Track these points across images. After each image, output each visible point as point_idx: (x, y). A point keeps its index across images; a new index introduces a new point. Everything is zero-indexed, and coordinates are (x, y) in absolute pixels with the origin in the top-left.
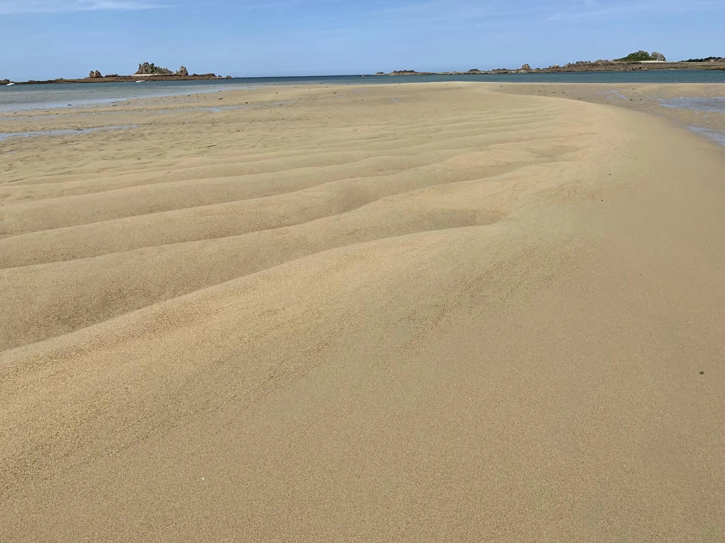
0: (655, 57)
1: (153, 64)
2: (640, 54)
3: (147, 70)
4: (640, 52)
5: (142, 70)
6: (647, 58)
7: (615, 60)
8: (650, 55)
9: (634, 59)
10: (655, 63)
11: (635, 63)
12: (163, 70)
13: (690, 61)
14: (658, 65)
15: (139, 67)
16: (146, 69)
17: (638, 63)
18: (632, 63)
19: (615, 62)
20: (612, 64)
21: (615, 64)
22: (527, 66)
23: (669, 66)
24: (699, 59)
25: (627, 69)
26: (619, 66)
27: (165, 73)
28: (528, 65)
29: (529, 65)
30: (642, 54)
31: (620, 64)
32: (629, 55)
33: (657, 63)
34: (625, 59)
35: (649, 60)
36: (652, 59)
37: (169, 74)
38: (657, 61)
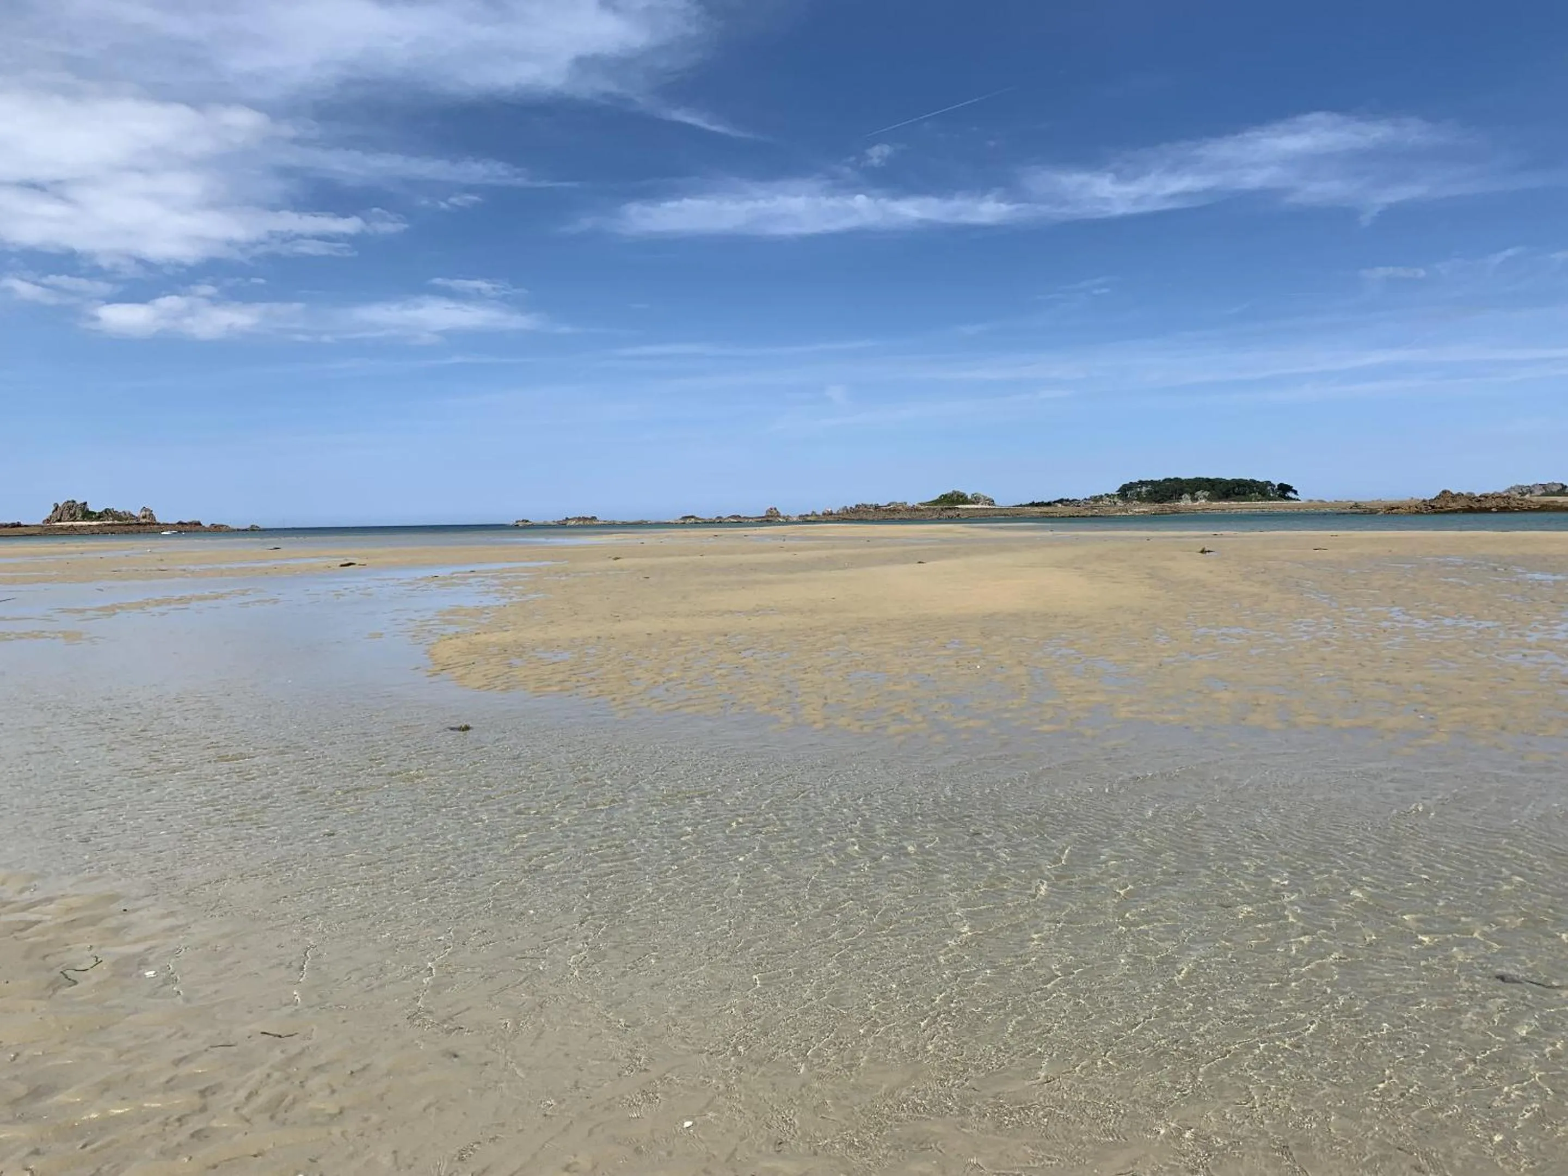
0: (976, 500)
1: (85, 504)
2: (955, 496)
3: (75, 513)
4: (955, 492)
5: (62, 515)
6: (965, 501)
7: (921, 504)
8: (969, 497)
9: (948, 502)
10: (977, 509)
11: (950, 509)
12: (123, 515)
13: (1033, 504)
14: (981, 512)
15: (53, 508)
16: (72, 512)
17: (955, 508)
18: (946, 509)
19: (922, 507)
20: (917, 510)
21: (922, 510)
22: (775, 512)
23: (997, 512)
24: (1046, 501)
25: (941, 517)
26: (930, 513)
27: (127, 519)
28: (775, 509)
29: (778, 510)
30: (958, 496)
31: (929, 509)
32: (940, 497)
33: (981, 509)
34: (936, 502)
35: (969, 504)
36: (973, 503)
37: (135, 522)
38: (979, 506)
